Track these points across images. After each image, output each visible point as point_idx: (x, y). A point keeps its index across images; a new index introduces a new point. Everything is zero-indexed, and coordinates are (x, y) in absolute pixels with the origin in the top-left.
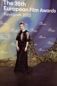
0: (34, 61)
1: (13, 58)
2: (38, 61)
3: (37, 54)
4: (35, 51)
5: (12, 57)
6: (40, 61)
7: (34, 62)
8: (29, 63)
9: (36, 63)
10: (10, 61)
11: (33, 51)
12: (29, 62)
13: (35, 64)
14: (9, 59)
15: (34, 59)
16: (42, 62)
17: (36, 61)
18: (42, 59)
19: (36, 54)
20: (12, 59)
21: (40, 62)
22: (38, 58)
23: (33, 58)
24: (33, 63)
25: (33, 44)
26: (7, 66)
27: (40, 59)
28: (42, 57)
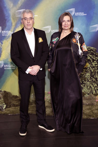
1: (48, 94)
5: (46, 91)
11: (96, 79)
20: (47, 97)
23: (97, 97)
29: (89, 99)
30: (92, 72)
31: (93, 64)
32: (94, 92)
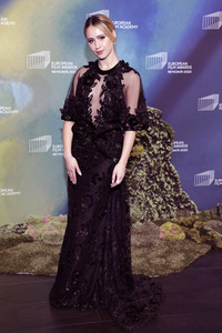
0: (168, 242)
1: (44, 222)
2: (190, 245)
3: (187, 201)
4: (176, 187)
5: (38, 217)
6: (207, 242)
7: (169, 252)
8: (139, 252)
9: (181, 256)
10: (29, 240)
11: (161, 184)
12: (141, 246)
13: (177, 261)
14: (20, 228)
15: (171, 230)
16: (214, 248)
17: (182, 242)
18: (218, 235)
19: (178, 200)
20: (40, 231)
21: (205, 249)
22: (191, 226)
23: (162, 227)
24: (160, 252)
25: (166, 142)
26: (8, 269)
27: (203, 232)
28: (215, 222)
29: (143, 233)
30: (151, 168)
31: (155, 147)
32: (157, 215)
